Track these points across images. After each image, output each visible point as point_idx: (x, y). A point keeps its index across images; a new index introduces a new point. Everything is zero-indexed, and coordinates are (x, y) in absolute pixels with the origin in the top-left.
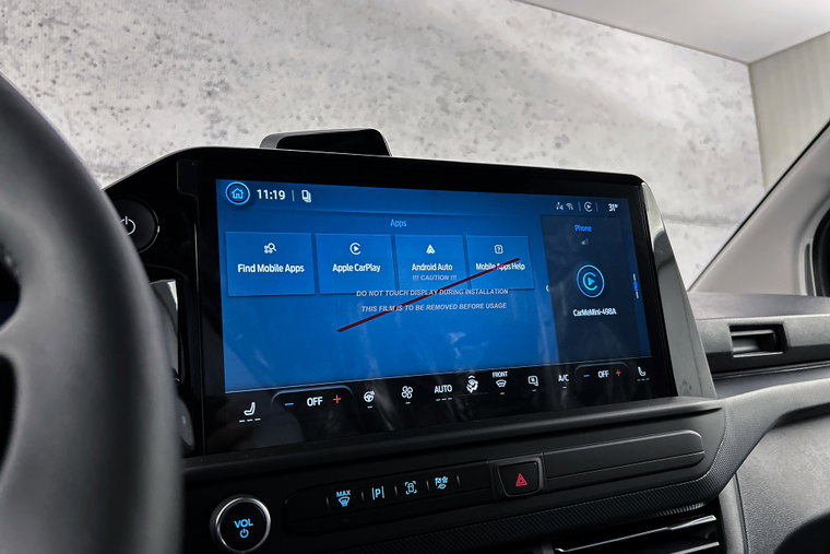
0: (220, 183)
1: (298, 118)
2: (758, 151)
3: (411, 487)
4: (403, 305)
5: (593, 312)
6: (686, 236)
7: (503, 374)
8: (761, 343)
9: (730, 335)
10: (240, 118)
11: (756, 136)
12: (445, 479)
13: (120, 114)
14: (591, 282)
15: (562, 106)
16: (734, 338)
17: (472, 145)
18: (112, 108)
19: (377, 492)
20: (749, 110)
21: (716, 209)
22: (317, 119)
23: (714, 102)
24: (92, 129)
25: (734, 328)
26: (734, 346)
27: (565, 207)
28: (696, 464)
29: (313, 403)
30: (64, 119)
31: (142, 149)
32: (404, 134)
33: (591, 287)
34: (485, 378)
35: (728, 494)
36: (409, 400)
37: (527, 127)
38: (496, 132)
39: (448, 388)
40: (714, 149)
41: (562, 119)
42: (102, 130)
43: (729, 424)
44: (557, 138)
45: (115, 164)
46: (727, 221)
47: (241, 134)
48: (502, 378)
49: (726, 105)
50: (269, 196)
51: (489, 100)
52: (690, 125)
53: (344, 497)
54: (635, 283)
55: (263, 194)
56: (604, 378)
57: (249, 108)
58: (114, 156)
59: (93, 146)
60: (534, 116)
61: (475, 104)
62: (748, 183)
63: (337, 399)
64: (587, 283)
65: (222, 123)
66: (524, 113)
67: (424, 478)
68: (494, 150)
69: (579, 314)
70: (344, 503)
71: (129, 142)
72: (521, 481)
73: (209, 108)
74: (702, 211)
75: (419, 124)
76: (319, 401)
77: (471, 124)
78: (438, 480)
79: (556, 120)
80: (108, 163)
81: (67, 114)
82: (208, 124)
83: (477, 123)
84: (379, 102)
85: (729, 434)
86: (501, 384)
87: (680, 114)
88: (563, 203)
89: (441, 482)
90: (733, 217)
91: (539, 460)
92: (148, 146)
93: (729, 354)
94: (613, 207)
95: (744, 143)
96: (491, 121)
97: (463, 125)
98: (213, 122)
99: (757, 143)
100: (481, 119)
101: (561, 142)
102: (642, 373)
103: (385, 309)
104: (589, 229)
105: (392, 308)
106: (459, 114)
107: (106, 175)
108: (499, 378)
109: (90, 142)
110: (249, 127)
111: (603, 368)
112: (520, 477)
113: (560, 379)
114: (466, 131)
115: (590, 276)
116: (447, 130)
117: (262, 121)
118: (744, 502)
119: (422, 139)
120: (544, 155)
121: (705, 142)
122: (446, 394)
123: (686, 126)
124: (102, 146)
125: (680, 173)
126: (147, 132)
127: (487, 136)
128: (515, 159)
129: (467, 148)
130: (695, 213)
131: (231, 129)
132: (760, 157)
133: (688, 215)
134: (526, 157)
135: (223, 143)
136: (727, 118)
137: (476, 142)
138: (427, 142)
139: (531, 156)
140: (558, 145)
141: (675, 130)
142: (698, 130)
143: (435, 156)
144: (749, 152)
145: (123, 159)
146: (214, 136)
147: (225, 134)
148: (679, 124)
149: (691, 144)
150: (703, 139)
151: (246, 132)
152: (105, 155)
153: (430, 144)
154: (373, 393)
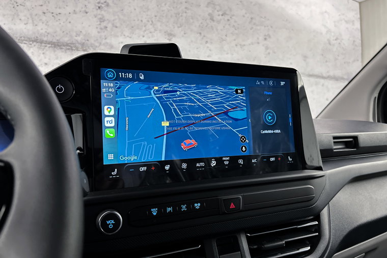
0: (102, 69)
1: (142, 21)
2: (360, 45)
3: (184, 208)
4: (184, 127)
5: (270, 132)
6: (323, 85)
7: (228, 159)
8: (347, 144)
9: (333, 141)
10: (114, 20)
11: (360, 38)
12: (199, 204)
13: (56, 16)
14: (270, 118)
15: (268, 20)
16: (335, 142)
17: (224, 37)
18: (52, 13)
19: (169, 209)
20: (358, 25)
21: (338, 73)
22: (151, 22)
23: (341, 20)
24: (43, 23)
25: (335, 138)
26: (335, 146)
27: (261, 83)
28: (311, 200)
29: (143, 169)
30: (30, 18)
31: (67, 34)
32: (192, 31)
33: (270, 120)
34: (219, 160)
35: (325, 213)
36: (185, 169)
37: (251, 29)
38: (236, 31)
39: (202, 164)
40: (339, 43)
41: (268, 26)
42: (48, 24)
43: (327, 182)
44: (265, 35)
45: (54, 41)
46: (342, 79)
47: (114, 28)
49: (347, 22)
50: (125, 76)
51: (233, 15)
52: (329, 31)
53: (154, 212)
54: (290, 119)
55: (122, 75)
56: (273, 161)
57: (118, 16)
58: (54, 36)
59: (43, 31)
60: (254, 24)
61: (227, 17)
62: (354, 61)
63: (153, 168)
64: (268, 118)
65: (105, 22)
66: (250, 23)
67: (190, 204)
68: (235, 40)
69: (264, 132)
70: (155, 214)
71: (61, 30)
72: (232, 206)
73: (99, 15)
74: (331, 74)
75: (200, 26)
76: (145, 169)
77: (224, 27)
78: (196, 205)
79: (265, 27)
80: (51, 40)
81: (31, 15)
82: (99, 23)
83: (227, 26)
84: (180, 15)
85: (327, 187)
86: (226, 163)
87: (325, 26)
88: (260, 81)
89: (197, 206)
90: (345, 77)
91: (241, 197)
92: (69, 32)
93: (332, 150)
94: (282, 83)
95: (354, 41)
96: (234, 26)
97: (220, 27)
98: (101, 22)
99: (360, 42)
100: (229, 25)
101: (267, 37)
102: (290, 159)
103: (176, 129)
104: (271, 93)
105: (179, 128)
106: (219, 22)
108: (226, 160)
109: (42, 29)
110: (118, 25)
111: (272, 157)
112: (232, 204)
113: (253, 161)
114: (222, 30)
115: (269, 115)
116: (213, 29)
117: (124, 22)
118: (331, 216)
119: (200, 33)
120: (258, 43)
121: (336, 40)
122: (201, 167)
123: (327, 32)
124: (48, 31)
125: (322, 55)
126: (69, 25)
127: (232, 33)
128: (244, 45)
129: (222, 38)
130: (328, 74)
131: (110, 25)
132: (361, 48)
133: (324, 75)
134: (249, 44)
135: (106, 32)
136: (347, 28)
137: (226, 36)
138: (202, 34)
139: (252, 44)
140: (265, 39)
141: (322, 34)
142: (333, 34)
143: (207, 42)
144: (356, 45)
145: (58, 38)
146: (101, 29)
147: (107, 27)
148: (324, 30)
149: (329, 40)
150: (335, 38)
151: (116, 27)
152: (49, 36)
153: (204, 36)
154: (169, 166)
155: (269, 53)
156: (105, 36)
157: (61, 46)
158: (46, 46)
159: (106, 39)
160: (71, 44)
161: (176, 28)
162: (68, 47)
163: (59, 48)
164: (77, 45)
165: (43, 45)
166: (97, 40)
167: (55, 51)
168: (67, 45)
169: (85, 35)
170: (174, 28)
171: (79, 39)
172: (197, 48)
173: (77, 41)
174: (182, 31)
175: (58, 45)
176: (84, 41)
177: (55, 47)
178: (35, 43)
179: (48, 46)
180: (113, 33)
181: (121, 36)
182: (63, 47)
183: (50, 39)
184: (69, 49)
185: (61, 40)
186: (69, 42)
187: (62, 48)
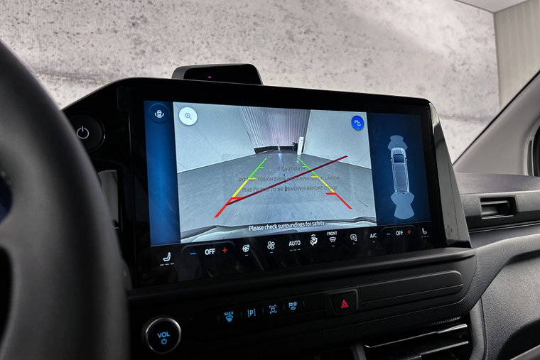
0: (147, 102)
1: (193, 42)
2: (497, 72)
3: (273, 309)
4: (270, 187)
6: (446, 127)
7: (334, 233)
8: (500, 209)
9: (481, 204)
10: (154, 42)
11: (496, 62)
12: (295, 304)
13: (73, 37)
15: (369, 38)
16: (483, 206)
17: (308, 63)
18: (68, 33)
19: (251, 312)
20: (492, 44)
21: (466, 110)
22: (206, 44)
23: (470, 38)
24: (54, 47)
25: (483, 200)
26: (483, 211)
28: (457, 292)
29: (209, 253)
30: (36, 40)
31: (89, 61)
32: (263, 55)
34: (322, 236)
35: (476, 310)
36: (272, 251)
37: (345, 52)
38: (325, 55)
39: (298, 242)
40: (468, 70)
41: (368, 48)
42: (61, 48)
43: (479, 265)
44: (365, 60)
45: (71, 71)
47: (155, 53)
48: (334, 236)
49: (477, 40)
51: (321, 33)
52: (453, 53)
53: (229, 316)
56: (400, 236)
57: (160, 35)
58: (70, 65)
59: (55, 59)
60: (350, 44)
61: (311, 36)
62: (489, 94)
63: (225, 250)
65: (142, 44)
66: (343, 43)
67: (281, 304)
68: (323, 67)
70: (229, 320)
71: (80, 56)
72: (345, 305)
73: (134, 34)
74: (458, 111)
75: (274, 48)
76: (213, 252)
77: (308, 49)
78: (291, 304)
79: (365, 48)
80: (66, 71)
81: (38, 36)
82: (133, 46)
83: (312, 48)
84: (247, 33)
85: (479, 272)
86: (333, 240)
87: (447, 46)
89: (293, 305)
91: (356, 290)
92: (92, 59)
93: (479, 217)
95: (488, 66)
96: (322, 47)
97: (302, 49)
98: (136, 44)
99: (496, 67)
100: (315, 46)
101: (368, 63)
102: (425, 233)
106: (300, 42)
107: (65, 78)
108: (331, 236)
109: (53, 56)
110: (160, 48)
111: (399, 229)
112: (344, 302)
113: (371, 236)
114: (305, 54)
116: (293, 53)
117: (169, 44)
118: (485, 315)
119: (275, 58)
120: (356, 71)
121: (462, 65)
122: (296, 247)
123: (451, 54)
124: (61, 59)
125: (445, 86)
126: (92, 50)
127: (319, 58)
128: (336, 74)
129: (305, 65)
130: (453, 113)
131: (149, 49)
132: (497, 76)
133: (448, 114)
134: (344, 73)
135: (143, 58)
136: (478, 49)
137: (311, 61)
138: (278, 60)
139: (348, 72)
140: (366, 65)
141: (443, 57)
142: (458, 57)
143: (284, 71)
144: (490, 72)
145: (75, 68)
146: (136, 54)
147: (144, 52)
148: (446, 52)
149: (453, 66)
150: (461, 63)
151: (158, 51)
152: (64, 65)
153: (281, 62)
154: (248, 246)
155: (371, 85)
156: (142, 64)
157: (80, 79)
158: (59, 79)
159: (143, 68)
160: (94, 75)
161: (242, 52)
162: (90, 81)
163: (77, 81)
164: (103, 77)
165: (55, 77)
166: (131, 69)
167: (71, 86)
168: (89, 77)
169: (113, 64)
170: (239, 51)
171: (105, 68)
172: (271, 79)
173: (103, 71)
174: (250, 55)
175: (77, 78)
176: (113, 71)
177: (72, 80)
178: (43, 76)
179: (62, 78)
180: (153, 60)
181: (165, 63)
182: (84, 80)
183: (64, 68)
184: (91, 83)
185: (80, 71)
186: (91, 73)
187: (82, 82)
